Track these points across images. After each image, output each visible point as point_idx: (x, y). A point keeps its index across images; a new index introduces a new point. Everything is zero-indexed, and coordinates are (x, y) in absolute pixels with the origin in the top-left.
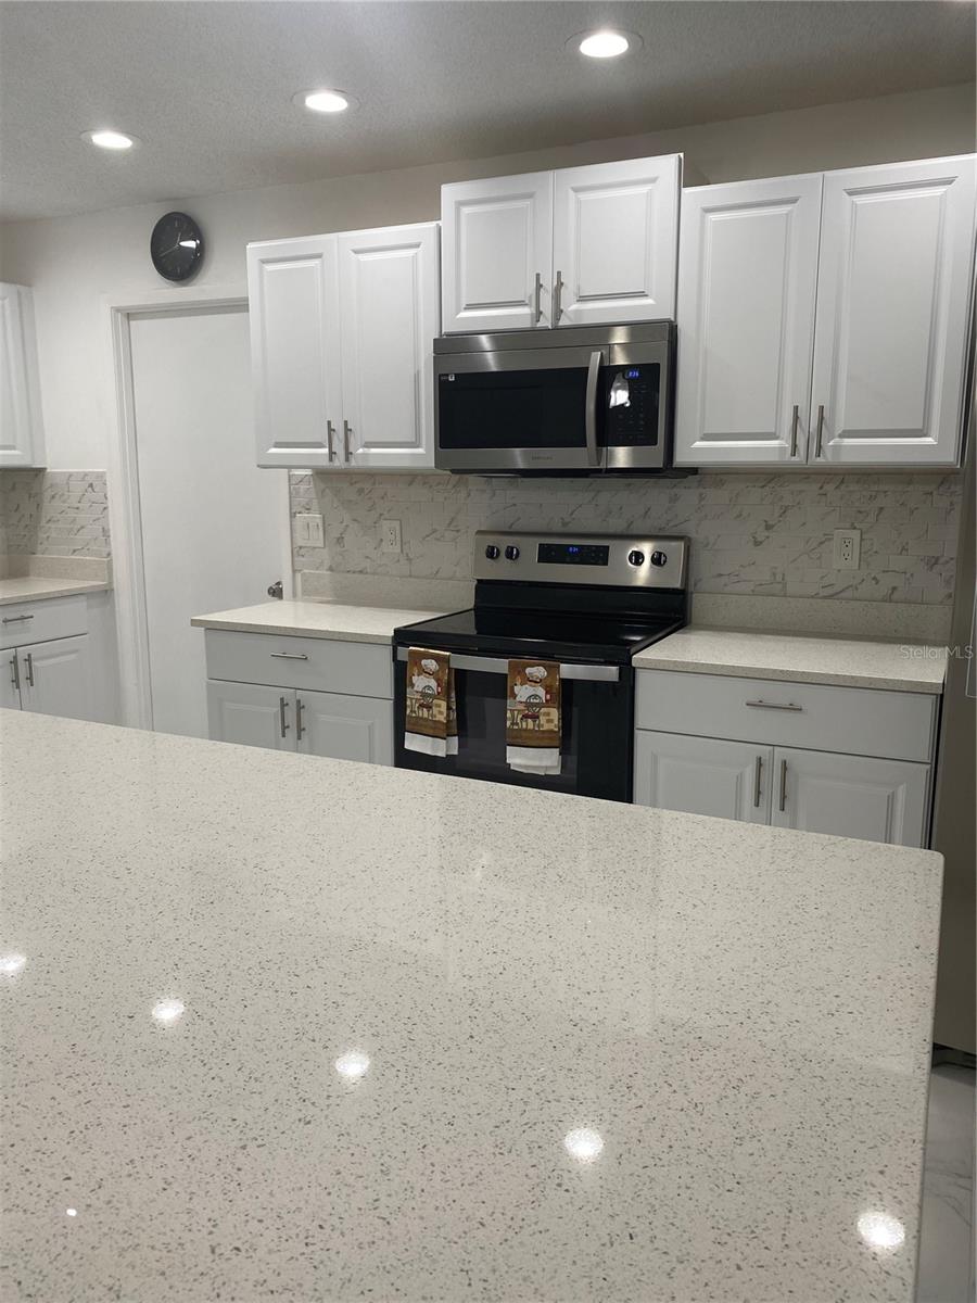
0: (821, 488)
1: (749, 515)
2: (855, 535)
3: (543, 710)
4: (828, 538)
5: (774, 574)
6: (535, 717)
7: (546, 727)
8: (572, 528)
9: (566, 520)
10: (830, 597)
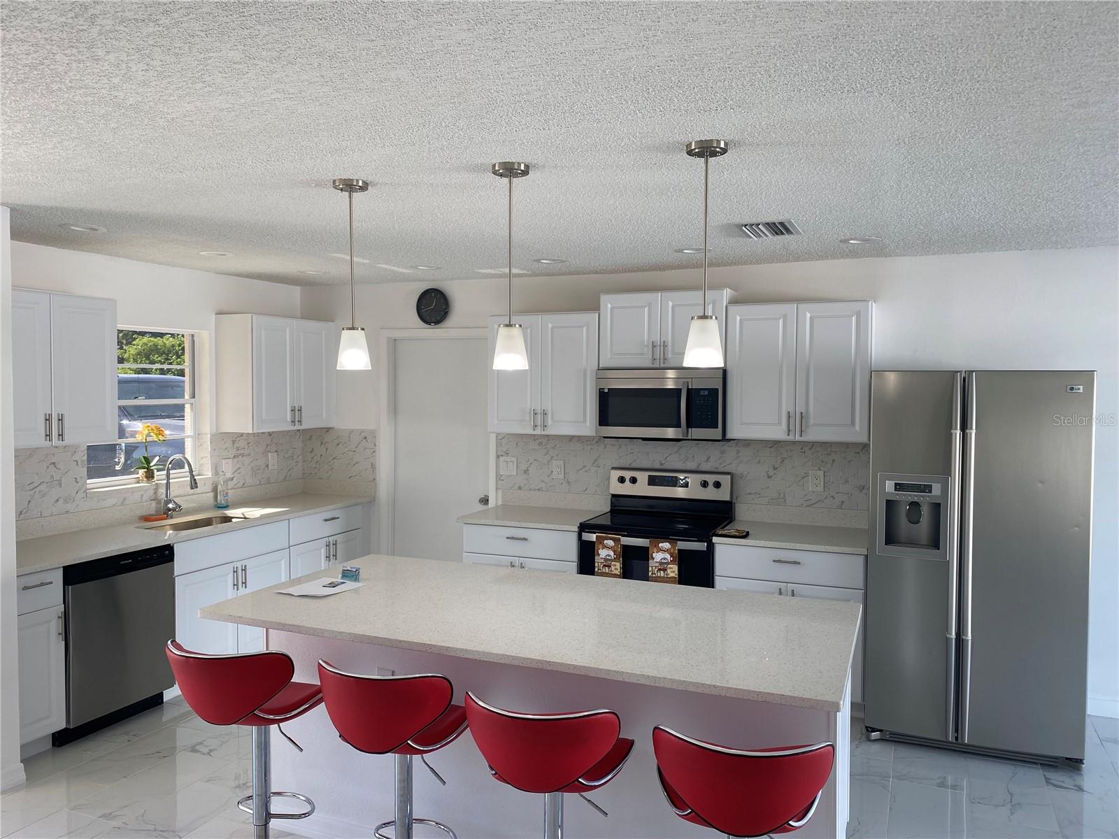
0: (802, 449)
1: (764, 462)
2: (821, 473)
3: (669, 566)
4: (807, 475)
5: (780, 494)
6: (665, 570)
7: (672, 575)
8: (667, 466)
9: (663, 462)
10: (809, 506)
